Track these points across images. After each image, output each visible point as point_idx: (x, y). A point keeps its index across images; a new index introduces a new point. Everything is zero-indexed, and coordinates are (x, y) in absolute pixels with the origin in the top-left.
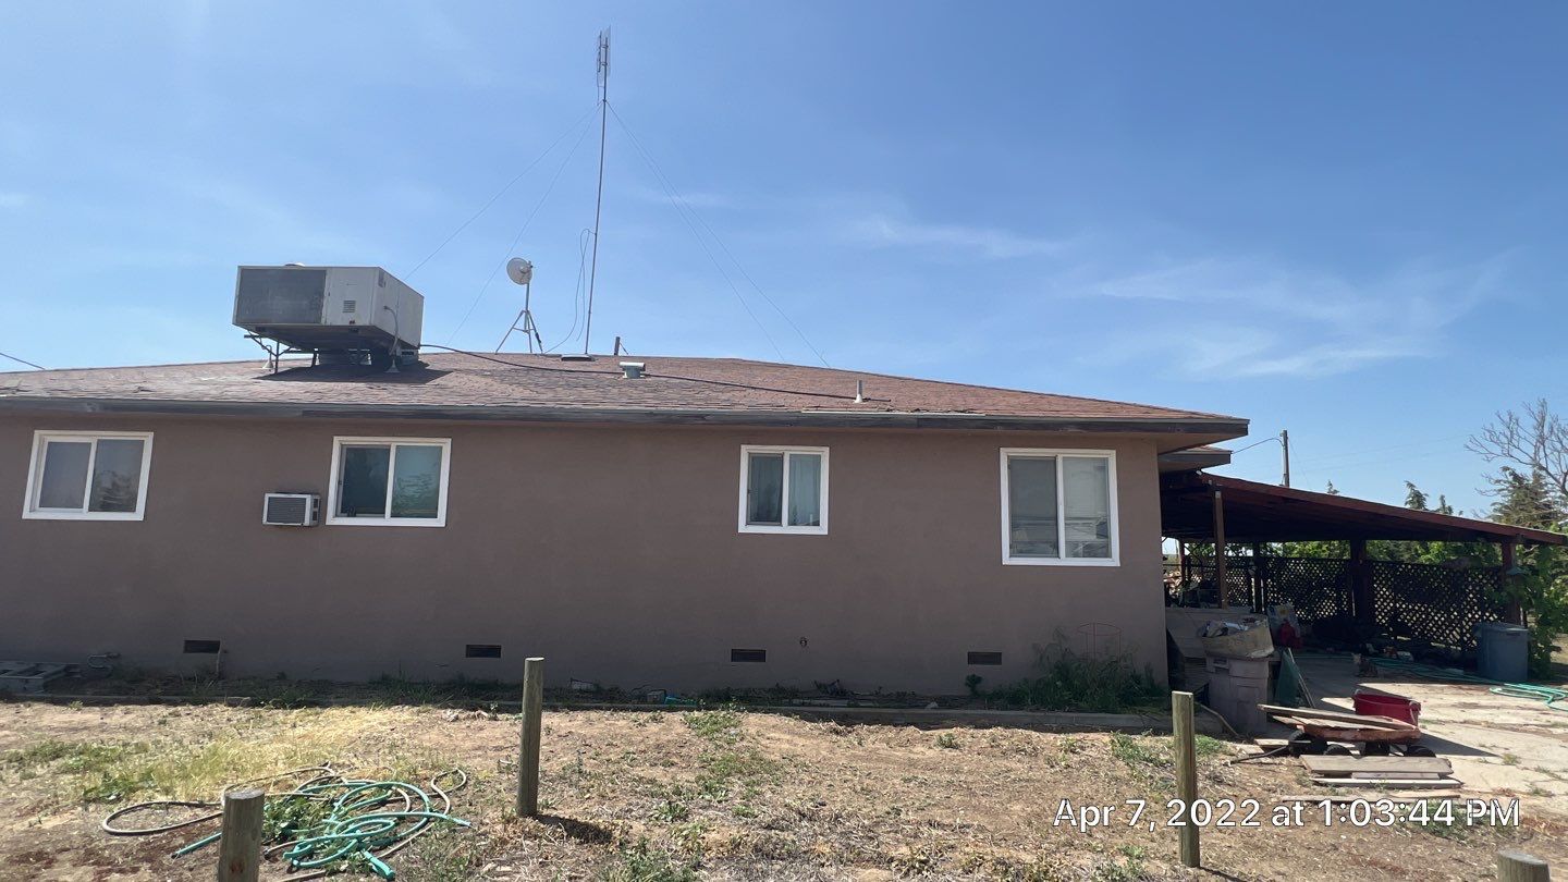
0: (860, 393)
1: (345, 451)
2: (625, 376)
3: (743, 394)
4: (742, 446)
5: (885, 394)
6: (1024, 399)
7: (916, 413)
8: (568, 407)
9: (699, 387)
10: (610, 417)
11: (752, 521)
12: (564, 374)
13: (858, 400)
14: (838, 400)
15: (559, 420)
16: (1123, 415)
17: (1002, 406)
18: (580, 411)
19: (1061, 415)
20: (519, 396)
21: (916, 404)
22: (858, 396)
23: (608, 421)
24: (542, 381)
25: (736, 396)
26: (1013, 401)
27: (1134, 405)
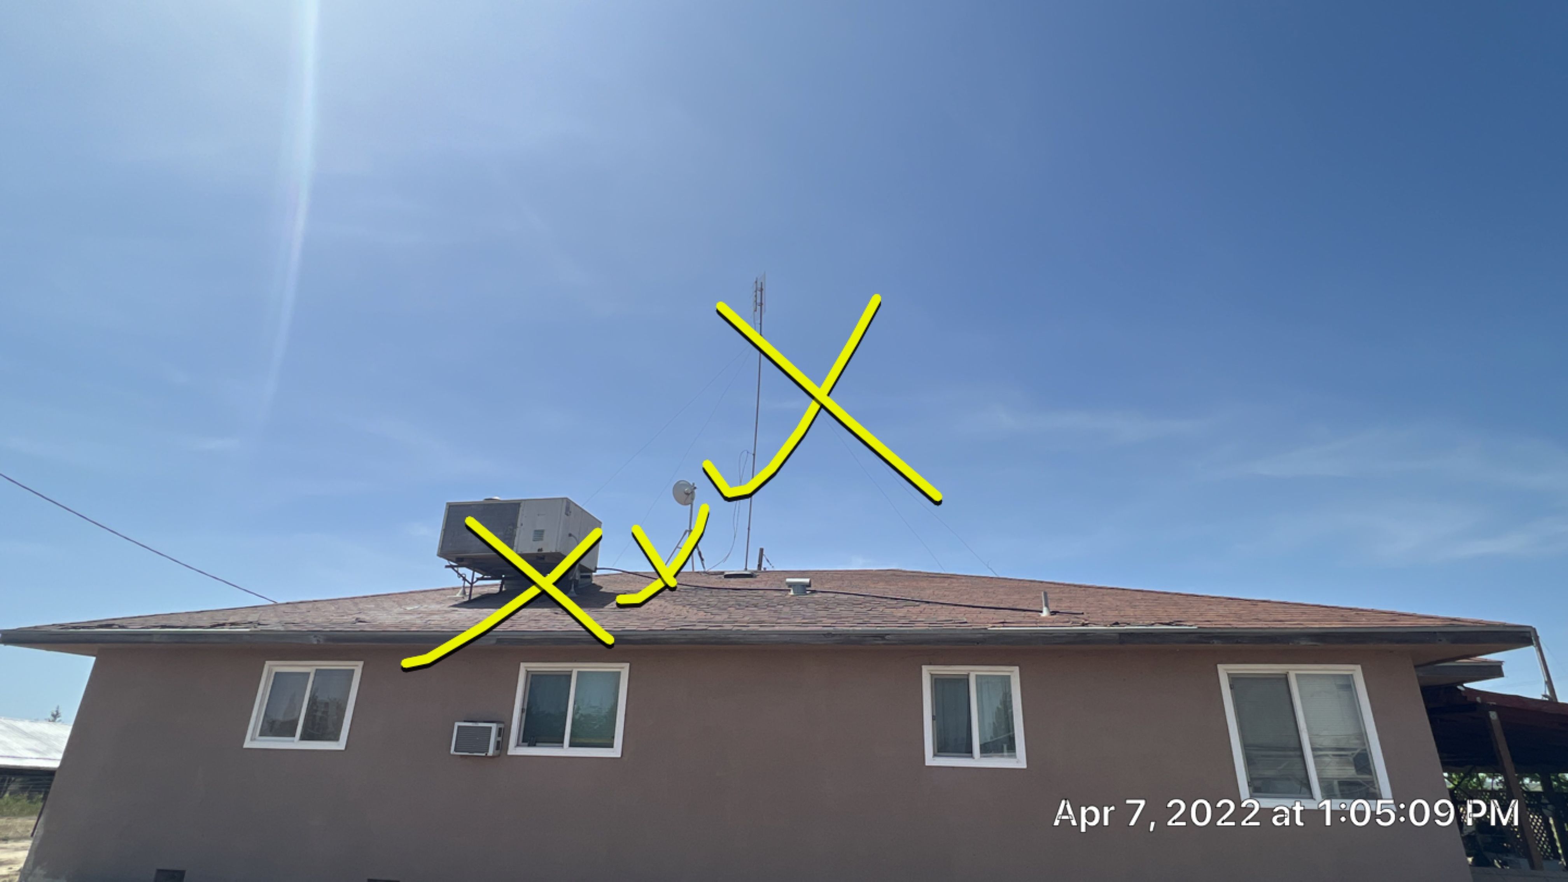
0: (1047, 606)
1: (530, 676)
2: (792, 593)
3: (917, 609)
4: (923, 667)
5: (1072, 604)
6: (1235, 607)
7: (1116, 628)
8: (744, 629)
9: (869, 602)
10: (788, 639)
11: (939, 751)
12: (732, 593)
13: (1045, 613)
14: (1023, 613)
16: (1363, 623)
17: (1211, 616)
18: (758, 633)
19: (1287, 625)
20: (694, 618)
21: (1112, 616)
22: (1045, 609)
23: (786, 643)
24: (713, 601)
25: (913, 611)
26: (1221, 610)
27: (1372, 611)
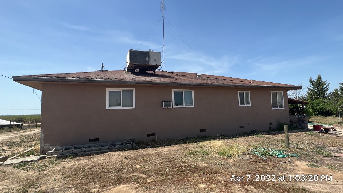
1: (174, 92)
2: (198, 77)
4: (238, 91)
11: (240, 104)
13: (252, 83)
15: (220, 86)
